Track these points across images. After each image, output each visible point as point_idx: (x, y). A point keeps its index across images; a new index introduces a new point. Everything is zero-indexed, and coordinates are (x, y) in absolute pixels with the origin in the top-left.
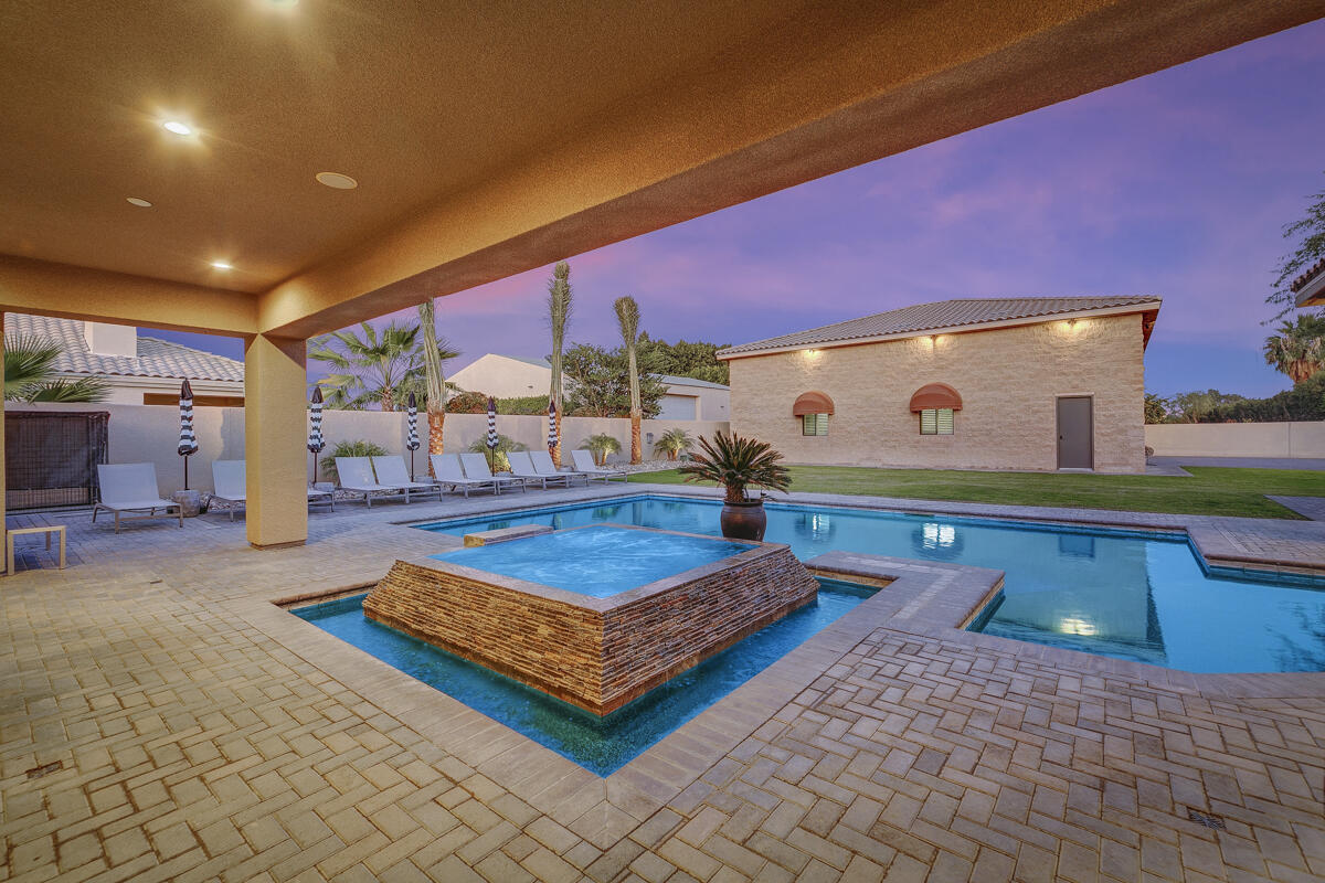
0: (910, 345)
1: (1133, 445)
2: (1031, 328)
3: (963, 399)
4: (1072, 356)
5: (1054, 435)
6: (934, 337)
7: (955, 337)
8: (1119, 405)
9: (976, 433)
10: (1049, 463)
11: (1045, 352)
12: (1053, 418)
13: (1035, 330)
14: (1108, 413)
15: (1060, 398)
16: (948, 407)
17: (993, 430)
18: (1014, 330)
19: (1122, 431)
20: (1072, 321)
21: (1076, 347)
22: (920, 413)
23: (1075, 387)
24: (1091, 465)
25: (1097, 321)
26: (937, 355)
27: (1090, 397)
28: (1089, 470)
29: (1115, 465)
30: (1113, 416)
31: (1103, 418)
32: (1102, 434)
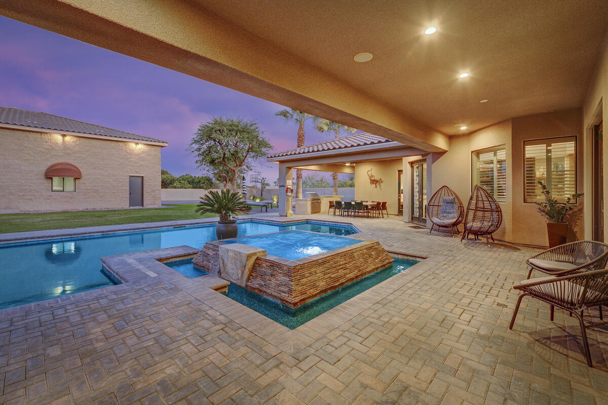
0: (45, 137)
1: (157, 197)
2: (119, 143)
3: (82, 173)
4: (136, 159)
5: (128, 193)
6: (64, 136)
7: (78, 139)
8: (153, 180)
9: (89, 191)
10: (125, 205)
11: (125, 155)
12: (128, 185)
13: (121, 144)
14: (149, 184)
15: (131, 176)
16: (72, 176)
17: (99, 189)
18: (110, 142)
19: (154, 191)
20: (137, 144)
21: (138, 155)
22: (52, 178)
23: (137, 172)
24: (143, 205)
25: (146, 146)
26: (65, 146)
27: (142, 177)
28: (141, 207)
29: (151, 204)
30: (151, 185)
31: (147, 186)
32: (147, 192)
